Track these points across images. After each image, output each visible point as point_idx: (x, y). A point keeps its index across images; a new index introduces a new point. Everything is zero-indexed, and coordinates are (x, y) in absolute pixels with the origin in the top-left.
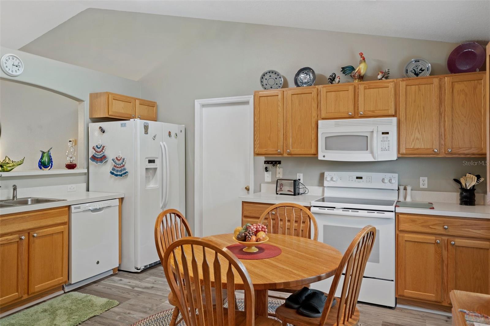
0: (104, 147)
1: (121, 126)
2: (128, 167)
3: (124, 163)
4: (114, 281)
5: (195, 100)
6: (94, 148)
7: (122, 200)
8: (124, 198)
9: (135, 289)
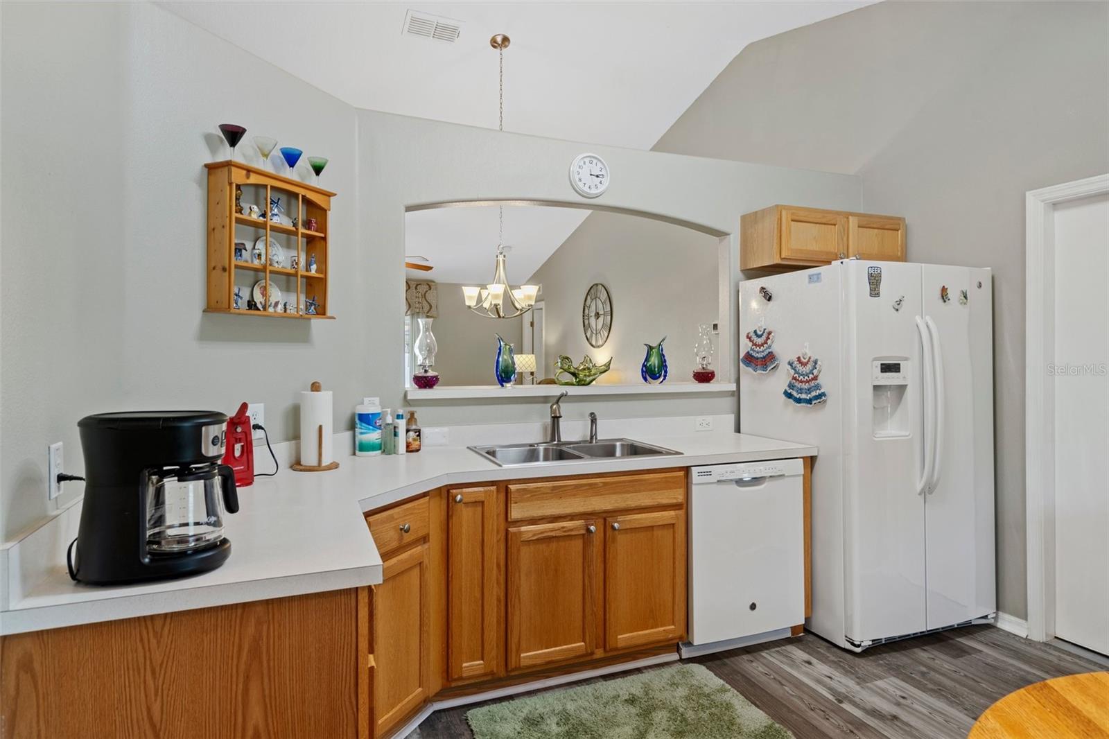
0: (770, 333)
1: (810, 282)
2: (826, 382)
3: (815, 372)
4: (793, 660)
5: (1028, 194)
6: (750, 336)
7: (811, 462)
8: (816, 457)
9: (843, 705)
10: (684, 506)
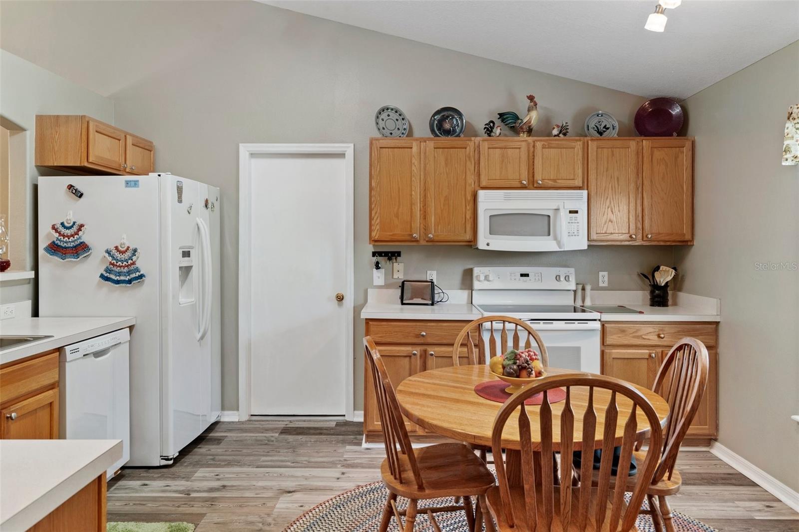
0: (82, 226)
1: (126, 187)
2: (142, 263)
3: (134, 258)
4: (132, 489)
5: (241, 145)
6: (56, 227)
7: (131, 328)
8: (134, 325)
9: (191, 496)
10: (58, 385)
